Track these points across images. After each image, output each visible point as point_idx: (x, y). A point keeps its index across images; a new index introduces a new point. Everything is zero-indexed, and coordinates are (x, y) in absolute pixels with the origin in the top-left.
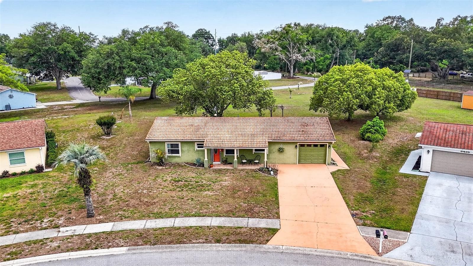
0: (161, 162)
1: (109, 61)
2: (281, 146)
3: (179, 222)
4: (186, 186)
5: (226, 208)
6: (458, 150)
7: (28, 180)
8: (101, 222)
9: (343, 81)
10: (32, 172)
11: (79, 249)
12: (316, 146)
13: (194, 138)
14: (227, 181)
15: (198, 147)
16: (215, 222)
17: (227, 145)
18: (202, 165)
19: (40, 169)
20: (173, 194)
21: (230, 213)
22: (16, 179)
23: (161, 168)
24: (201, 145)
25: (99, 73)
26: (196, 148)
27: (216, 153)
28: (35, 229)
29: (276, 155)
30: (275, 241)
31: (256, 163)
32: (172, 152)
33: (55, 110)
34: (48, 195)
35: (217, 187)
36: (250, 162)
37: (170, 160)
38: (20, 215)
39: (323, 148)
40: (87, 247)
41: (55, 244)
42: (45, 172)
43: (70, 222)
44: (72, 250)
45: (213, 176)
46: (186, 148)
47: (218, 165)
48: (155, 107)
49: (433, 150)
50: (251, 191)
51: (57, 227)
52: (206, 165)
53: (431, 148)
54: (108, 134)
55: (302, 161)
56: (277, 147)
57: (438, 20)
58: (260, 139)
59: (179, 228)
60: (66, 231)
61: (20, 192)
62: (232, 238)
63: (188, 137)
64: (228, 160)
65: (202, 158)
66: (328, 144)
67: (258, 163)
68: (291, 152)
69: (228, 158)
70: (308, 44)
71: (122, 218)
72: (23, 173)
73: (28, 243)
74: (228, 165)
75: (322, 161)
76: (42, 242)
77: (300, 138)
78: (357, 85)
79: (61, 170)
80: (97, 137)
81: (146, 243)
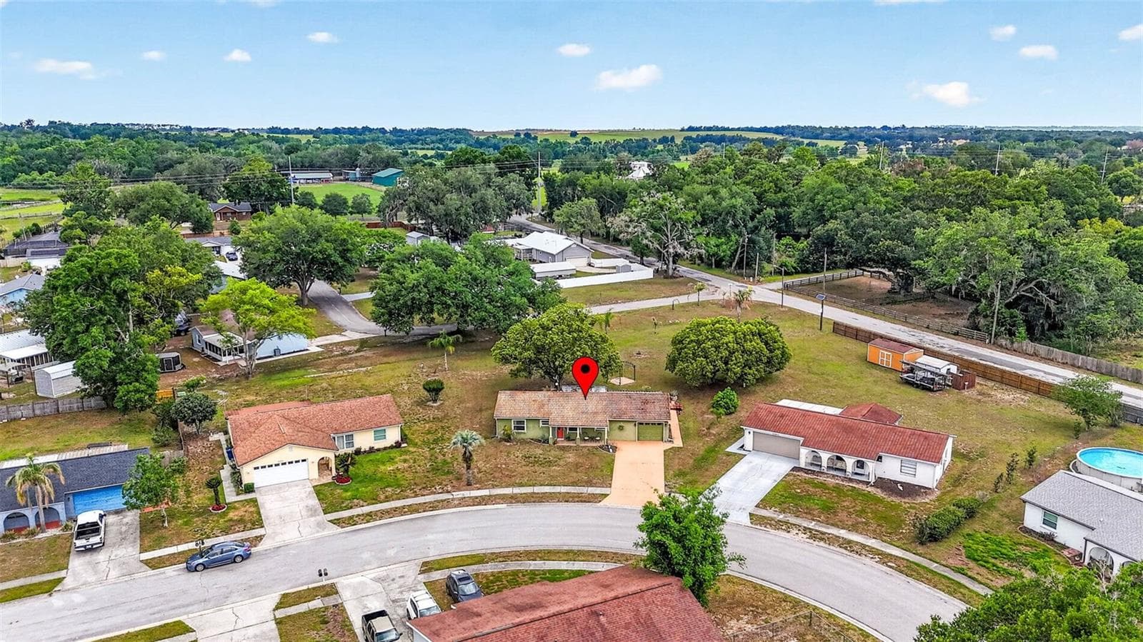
0: (508, 438)
2: (622, 424)
3: (537, 489)
4: (537, 462)
5: (571, 480)
6: (771, 433)
7: (395, 455)
8: (480, 489)
9: (699, 343)
10: (391, 447)
11: (474, 505)
12: (653, 424)
13: (539, 416)
14: (571, 457)
15: (543, 424)
16: (564, 489)
17: (571, 424)
18: (546, 441)
19: (398, 445)
20: (528, 468)
21: (574, 484)
23: (509, 444)
24: (546, 422)
26: (541, 425)
27: (560, 431)
28: (434, 493)
29: (616, 433)
30: (605, 502)
31: (597, 440)
32: (518, 428)
33: (340, 355)
34: (424, 469)
35: (562, 463)
36: (592, 439)
37: (516, 435)
38: (416, 484)
40: (479, 504)
41: (456, 502)
42: (403, 447)
43: (457, 488)
44: (470, 506)
45: (558, 453)
46: (531, 425)
47: (562, 442)
50: (591, 467)
51: (449, 492)
52: (551, 442)
53: (752, 430)
54: (435, 401)
55: (641, 438)
56: (618, 424)
58: (600, 418)
59: (538, 493)
60: (458, 494)
61: (399, 466)
62: (577, 499)
63: (534, 415)
64: (571, 437)
65: (546, 435)
66: (664, 423)
67: (599, 440)
68: (631, 430)
69: (571, 435)
70: (695, 226)
71: (494, 487)
72: (385, 449)
73: (437, 501)
74: (572, 442)
75: (660, 438)
76: (447, 501)
77: (639, 417)
79: (416, 445)
80: (422, 403)
81: (518, 502)
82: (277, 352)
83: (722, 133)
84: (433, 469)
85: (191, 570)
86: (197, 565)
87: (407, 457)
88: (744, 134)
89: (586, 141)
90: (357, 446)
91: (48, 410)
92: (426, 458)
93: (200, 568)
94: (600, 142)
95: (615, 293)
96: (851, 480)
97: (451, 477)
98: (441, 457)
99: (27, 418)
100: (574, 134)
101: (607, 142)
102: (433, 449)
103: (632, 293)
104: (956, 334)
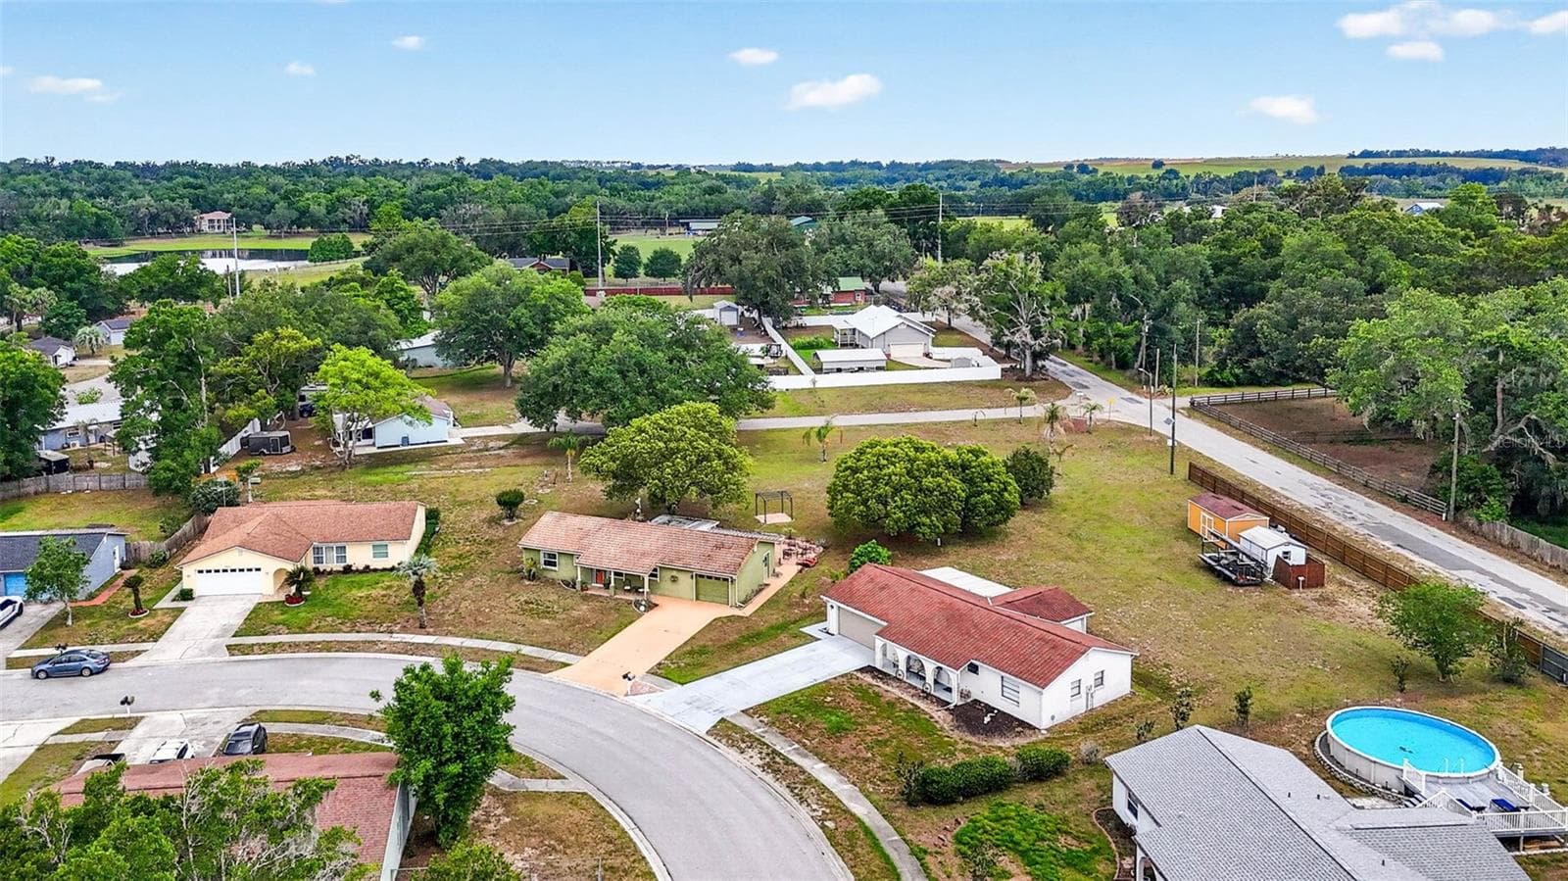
0: (528, 575)
2: (674, 573)
3: (494, 645)
4: (532, 610)
6: (853, 610)
7: (385, 579)
8: (428, 634)
10: (393, 569)
11: (399, 653)
12: (715, 578)
13: (571, 550)
17: (605, 565)
18: (575, 585)
20: (512, 617)
21: (544, 645)
22: (376, 576)
23: (528, 583)
27: (599, 573)
28: (374, 631)
29: (668, 585)
32: (547, 563)
33: (473, 451)
34: (397, 600)
35: (561, 616)
36: (635, 590)
37: (546, 574)
38: (366, 617)
40: (406, 653)
41: (385, 646)
43: (404, 630)
44: (394, 653)
45: (573, 602)
46: (563, 561)
47: (597, 589)
49: (836, 606)
50: (592, 626)
51: (391, 632)
52: (578, 587)
53: (835, 603)
54: (511, 518)
55: (701, 597)
56: (671, 573)
59: (488, 650)
60: (398, 637)
61: (374, 593)
62: (526, 665)
63: (566, 547)
68: (686, 583)
71: (449, 633)
72: (384, 570)
73: (364, 642)
75: (725, 600)
76: (375, 643)
77: (697, 567)
80: (493, 521)
82: (405, 440)
83: (1411, 160)
84: (407, 602)
85: (36, 676)
86: (40, 671)
88: (1451, 162)
89: (1173, 173)
90: (349, 562)
91: (114, 484)
92: (409, 588)
93: (42, 675)
94: (1188, 177)
95: (918, 398)
96: (927, 696)
97: (416, 614)
98: (434, 589)
99: (92, 491)
100: (1158, 164)
101: (1198, 176)
102: (439, 577)
103: (944, 398)
104: (1404, 500)
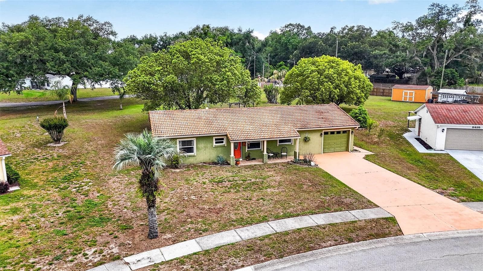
1: (23, 51)
2: (307, 135)
3: (277, 226)
4: (237, 186)
6: (470, 127)
12: (339, 133)
13: (212, 131)
15: (216, 143)
16: (318, 220)
17: (255, 137)
18: (226, 162)
19: (5, 188)
21: (323, 209)
23: (178, 170)
24: (218, 140)
25: (7, 68)
26: (214, 144)
27: (236, 149)
29: (301, 146)
31: (284, 156)
32: (183, 151)
35: (272, 183)
36: (277, 155)
37: (183, 160)
39: (345, 134)
42: (12, 192)
43: (130, 248)
46: (202, 145)
48: (85, 110)
49: (447, 128)
51: (116, 258)
52: (232, 162)
53: (446, 126)
54: (58, 141)
55: (326, 150)
56: (302, 136)
57: (332, 28)
58: (286, 128)
60: (138, 261)
63: (204, 131)
64: (250, 155)
66: (351, 130)
67: (286, 156)
68: (317, 140)
69: (251, 153)
74: (253, 161)
75: (344, 148)
77: (325, 125)
78: (334, 75)
79: (34, 186)
81: (269, 257)
84: (71, 219)
87: (20, 204)
92: (55, 202)
97: (110, 227)
98: (80, 198)
102: (65, 188)
